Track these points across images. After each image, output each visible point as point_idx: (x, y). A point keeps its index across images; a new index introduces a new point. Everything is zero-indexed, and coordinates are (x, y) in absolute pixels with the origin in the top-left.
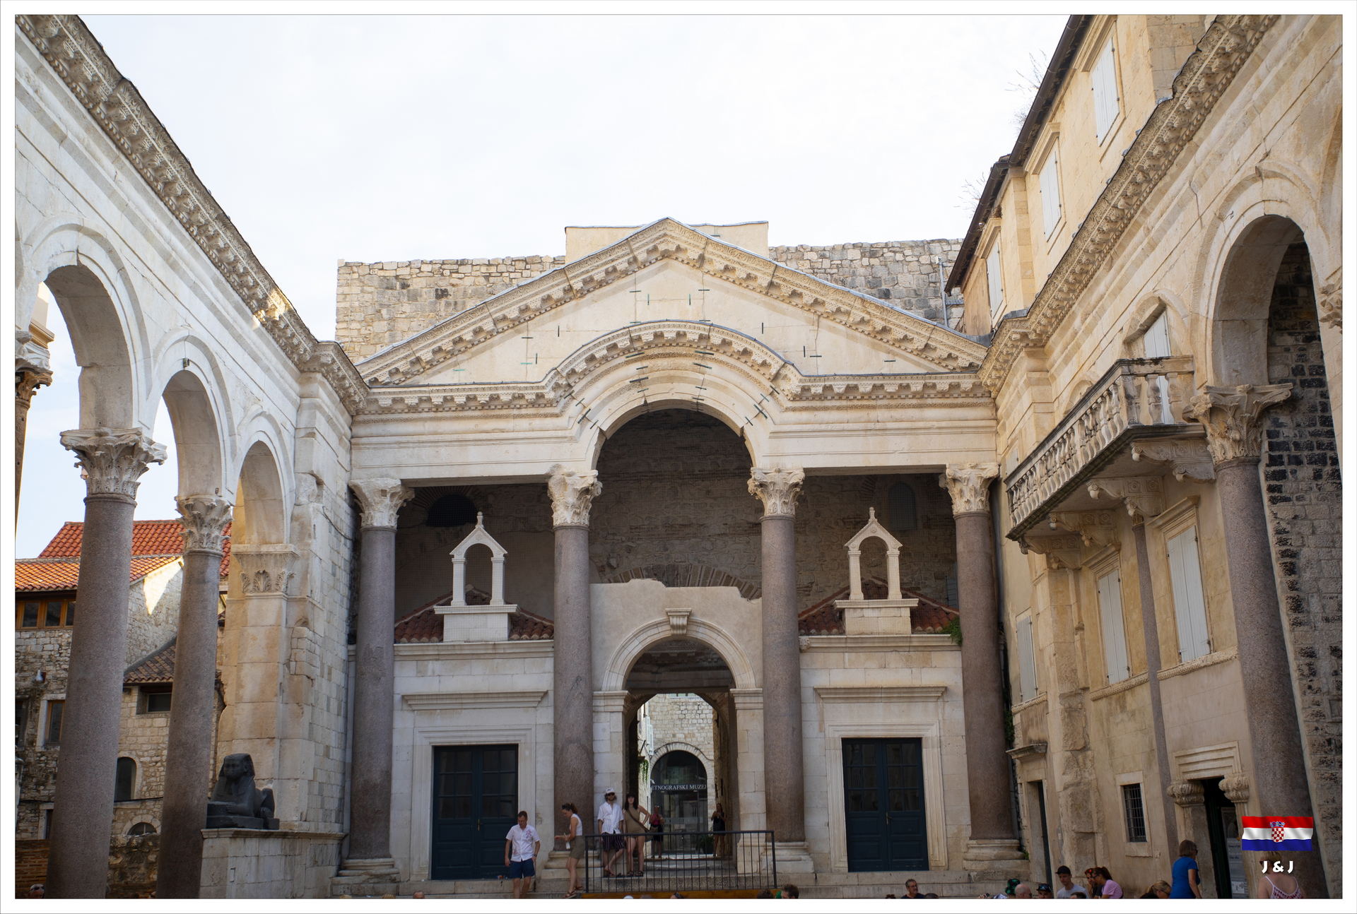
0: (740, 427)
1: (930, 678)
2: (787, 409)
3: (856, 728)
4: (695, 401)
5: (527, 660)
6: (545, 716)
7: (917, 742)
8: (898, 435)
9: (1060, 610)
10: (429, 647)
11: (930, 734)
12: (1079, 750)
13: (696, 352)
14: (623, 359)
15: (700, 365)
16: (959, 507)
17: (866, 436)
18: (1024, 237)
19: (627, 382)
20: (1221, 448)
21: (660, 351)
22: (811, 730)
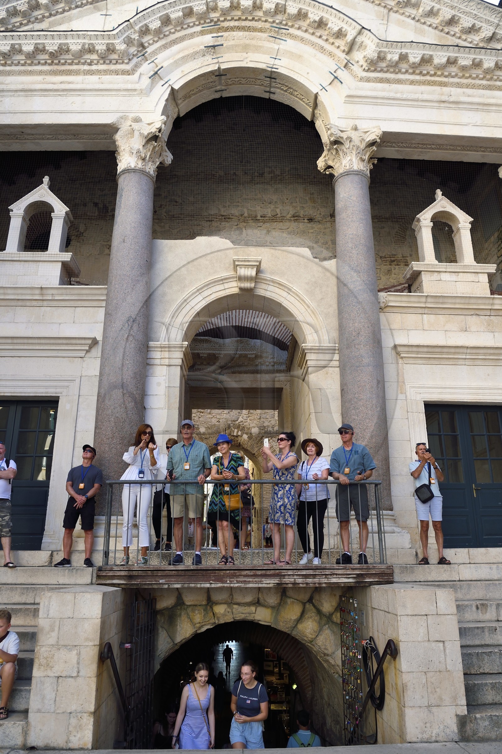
0: (315, 92)
2: (361, 79)
3: (440, 390)
4: (270, 69)
5: (78, 309)
6: (91, 369)
8: (470, 110)
13: (271, 26)
14: (199, 29)
15: (276, 38)
17: (439, 108)
19: (202, 47)
21: (236, 24)
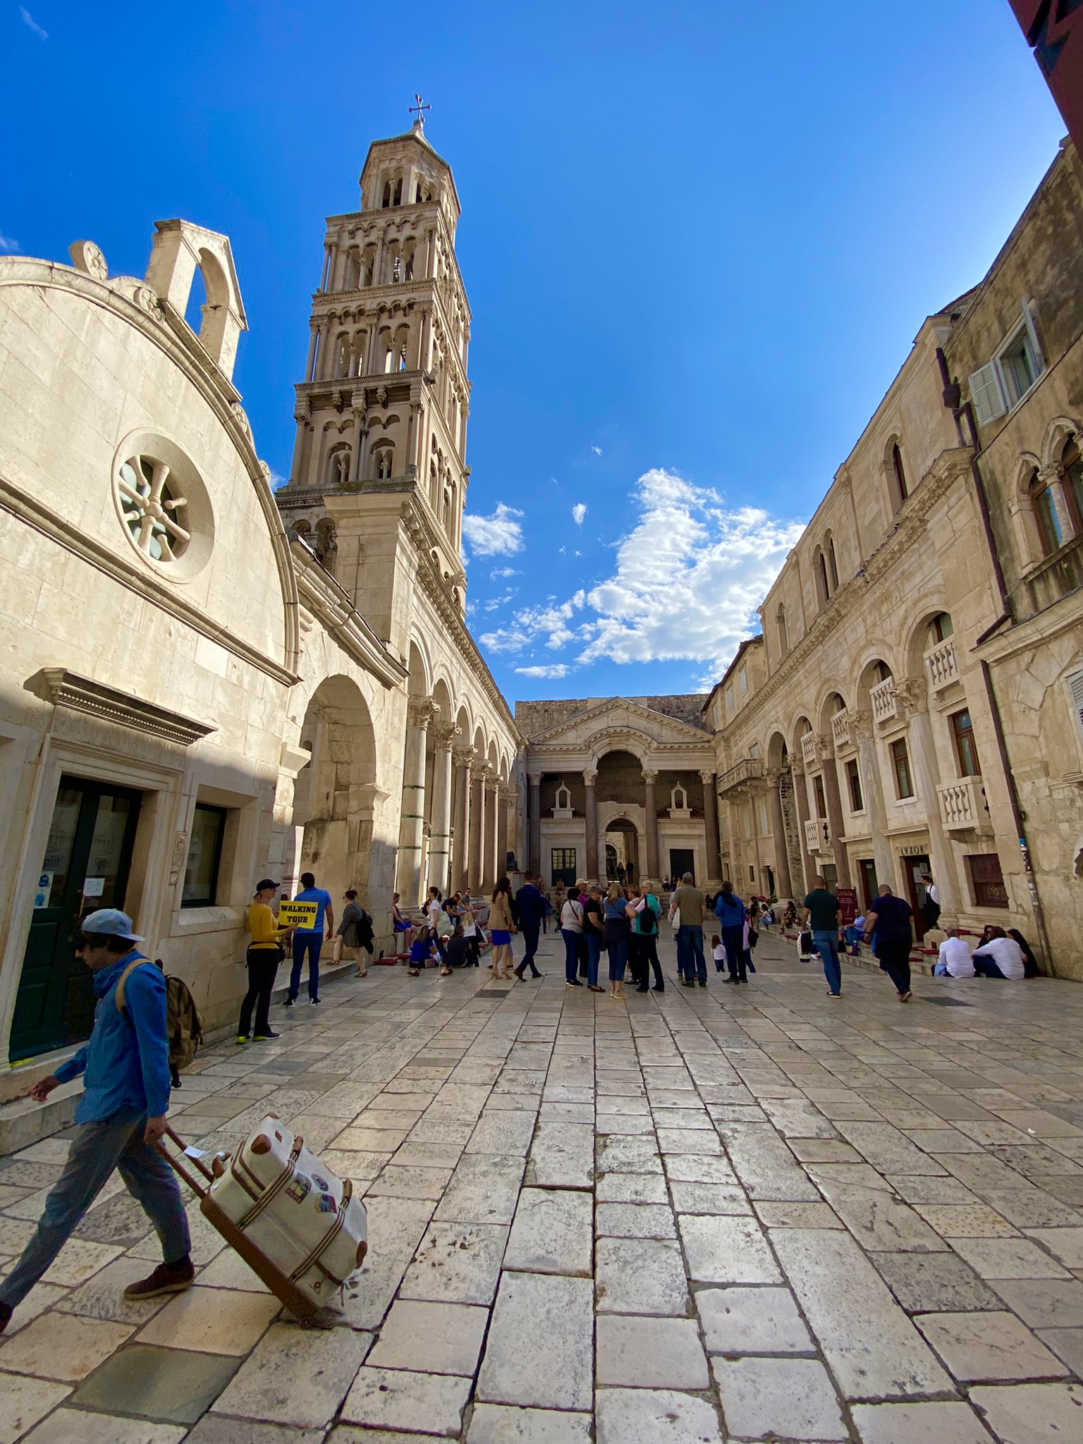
0: (639, 757)
1: (695, 832)
2: (653, 752)
3: (674, 846)
4: (626, 750)
5: (578, 824)
6: (584, 841)
7: (692, 851)
8: (686, 760)
9: (733, 816)
10: (550, 820)
11: (696, 848)
12: (738, 856)
13: (626, 735)
14: (605, 737)
15: (627, 739)
16: (704, 782)
17: (676, 760)
18: (723, 707)
19: (606, 744)
20: (770, 784)
21: (616, 735)
22: (661, 846)
